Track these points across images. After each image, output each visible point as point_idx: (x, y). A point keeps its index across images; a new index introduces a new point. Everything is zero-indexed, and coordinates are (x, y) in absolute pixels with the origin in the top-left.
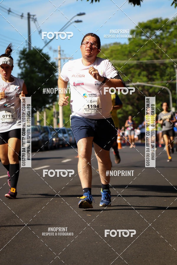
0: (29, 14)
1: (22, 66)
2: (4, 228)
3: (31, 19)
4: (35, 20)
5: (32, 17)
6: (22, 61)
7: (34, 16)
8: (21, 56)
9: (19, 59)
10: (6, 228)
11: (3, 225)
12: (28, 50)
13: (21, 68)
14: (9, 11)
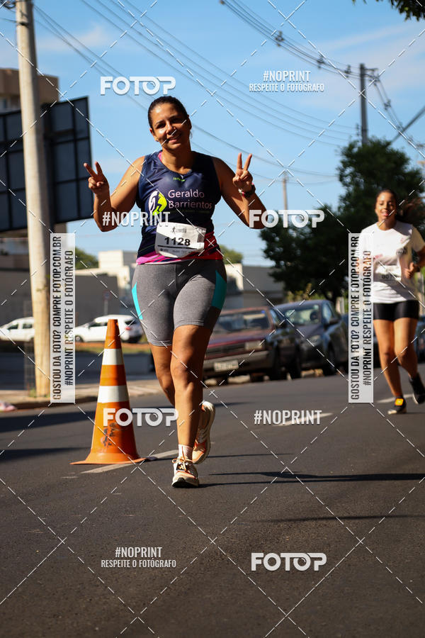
0: (362, 68)
1: (348, 180)
2: (324, 522)
3: (367, 78)
4: (376, 80)
5: (369, 73)
6: (348, 171)
7: (373, 70)
8: (345, 159)
9: (341, 165)
10: (329, 521)
11: (322, 516)
12: (360, 144)
13: (345, 184)
14: (321, 62)
